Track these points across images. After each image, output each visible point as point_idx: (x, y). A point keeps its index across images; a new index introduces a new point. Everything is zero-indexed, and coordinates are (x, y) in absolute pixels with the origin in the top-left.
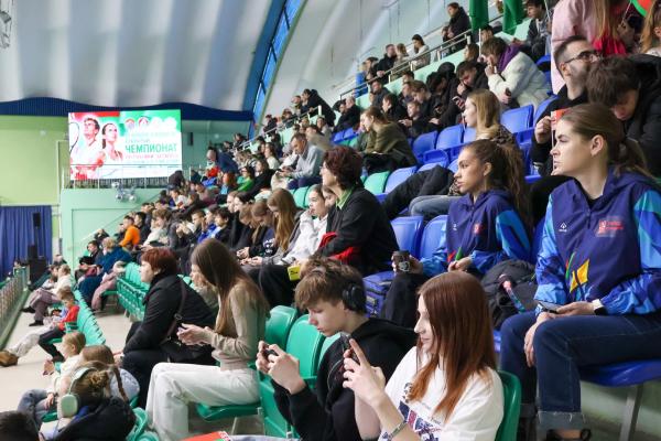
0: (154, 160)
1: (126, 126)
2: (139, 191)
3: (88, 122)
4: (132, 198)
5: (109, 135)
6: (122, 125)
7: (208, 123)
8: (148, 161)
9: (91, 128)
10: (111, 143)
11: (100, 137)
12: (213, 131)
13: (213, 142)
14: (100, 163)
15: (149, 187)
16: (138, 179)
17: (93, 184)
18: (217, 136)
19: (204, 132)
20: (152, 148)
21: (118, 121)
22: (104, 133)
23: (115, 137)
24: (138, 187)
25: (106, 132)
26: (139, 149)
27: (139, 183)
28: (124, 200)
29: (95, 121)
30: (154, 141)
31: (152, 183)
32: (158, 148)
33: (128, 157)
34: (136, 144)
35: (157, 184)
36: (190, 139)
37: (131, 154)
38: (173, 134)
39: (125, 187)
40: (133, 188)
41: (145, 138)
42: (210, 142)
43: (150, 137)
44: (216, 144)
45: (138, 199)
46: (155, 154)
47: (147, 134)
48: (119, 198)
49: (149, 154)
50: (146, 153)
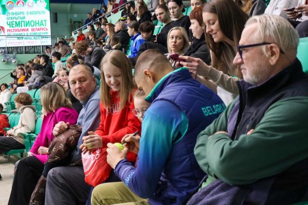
0: (30, 32)
2: (19, 56)
4: (13, 61)
6: (3, 7)
7: (69, 5)
8: (25, 33)
12: (72, 11)
13: (73, 20)
15: (26, 53)
16: (17, 48)
18: (75, 16)
19: (65, 12)
20: (28, 23)
21: (1, 2)
24: (18, 53)
26: (18, 24)
27: (18, 50)
28: (8, 62)
30: (28, 18)
31: (27, 50)
32: (32, 24)
33: (8, 30)
34: (15, 20)
35: (32, 50)
36: (55, 18)
37: (11, 28)
38: (43, 12)
39: (8, 53)
40: (14, 54)
41: (21, 16)
42: (71, 20)
43: (25, 15)
44: (75, 22)
45: (19, 61)
46: (30, 28)
47: (23, 13)
48: (4, 61)
49: (25, 28)
50: (23, 28)
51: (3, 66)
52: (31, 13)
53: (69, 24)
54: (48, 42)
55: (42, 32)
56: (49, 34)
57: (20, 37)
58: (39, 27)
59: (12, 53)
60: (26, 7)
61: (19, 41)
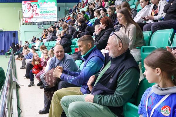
0: (49, 16)
1: (40, 5)
2: (44, 25)
3: (28, 4)
4: (42, 28)
5: (35, 8)
6: (38, 5)
7: (65, 4)
8: (47, 16)
9: (29, 6)
10: (35, 10)
11: (32, 9)
12: (66, 6)
14: (32, 17)
15: (47, 24)
16: (44, 22)
17: (30, 24)
18: (67, 8)
19: (63, 6)
20: (48, 12)
21: (37, 3)
22: (33, 7)
23: (36, 9)
25: (34, 7)
26: (44, 12)
27: (44, 23)
28: (40, 28)
29: (30, 4)
30: (48, 9)
32: (50, 12)
33: (40, 15)
34: (43, 11)
35: (50, 23)
36: (59, 9)
37: (41, 14)
38: (54, 7)
39: (40, 24)
40: (42, 24)
41: (45, 9)
42: (65, 10)
43: (47, 8)
44: (67, 11)
45: (44, 28)
46: (49, 14)
47: (46, 7)
48: (38, 28)
49: (47, 14)
50: (46, 14)
51: (38, 30)
52: (49, 7)
53: (65, 12)
54: (56, 19)
55: (53, 16)
56: (56, 16)
57: (45, 17)
58: (53, 13)
59: (41, 24)
60: (47, 5)
61: (44, 19)
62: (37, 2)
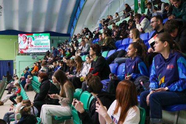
2: (38, 56)
4: (36, 58)
7: (58, 37)
8: (41, 48)
12: (59, 39)
14: (27, 48)
15: (41, 55)
17: (25, 54)
18: (60, 41)
19: (56, 39)
20: (42, 44)
22: (28, 40)
25: (29, 39)
26: (38, 44)
27: (38, 54)
28: (34, 58)
30: (42, 42)
32: (44, 44)
33: (35, 46)
35: (43, 54)
38: (48, 40)
39: (34, 55)
40: (36, 55)
41: (40, 41)
42: (58, 42)
44: (60, 43)
45: (38, 58)
46: (43, 46)
48: (32, 58)
50: (40, 45)
51: (32, 60)
52: (43, 40)
55: (47, 47)
57: (39, 49)
58: (46, 45)
60: (41, 38)
62: (32, 35)
